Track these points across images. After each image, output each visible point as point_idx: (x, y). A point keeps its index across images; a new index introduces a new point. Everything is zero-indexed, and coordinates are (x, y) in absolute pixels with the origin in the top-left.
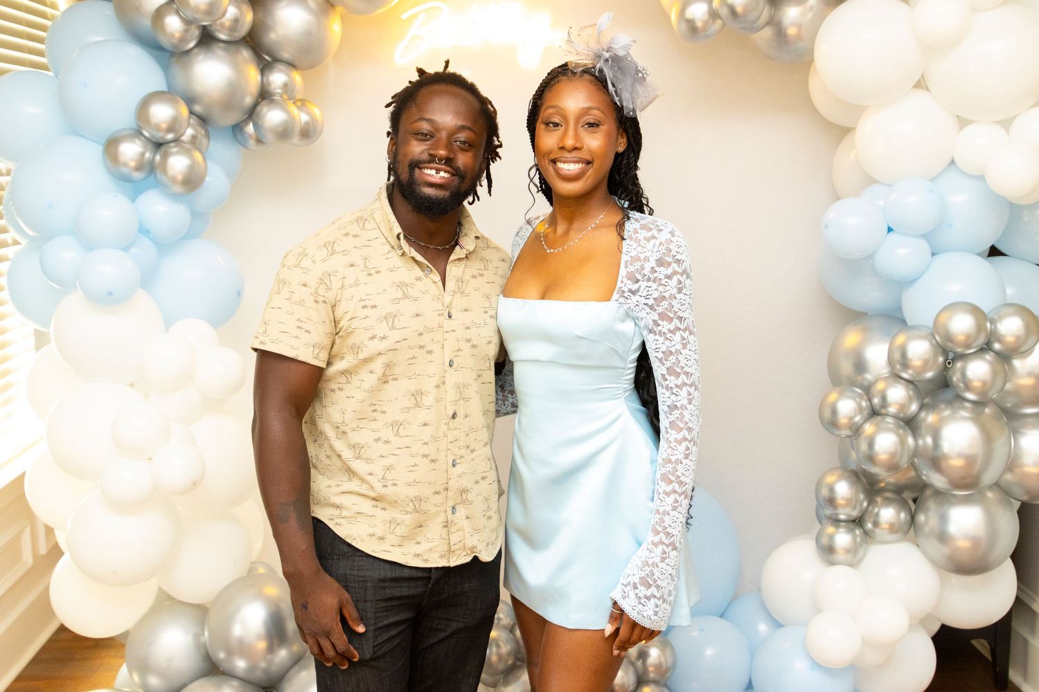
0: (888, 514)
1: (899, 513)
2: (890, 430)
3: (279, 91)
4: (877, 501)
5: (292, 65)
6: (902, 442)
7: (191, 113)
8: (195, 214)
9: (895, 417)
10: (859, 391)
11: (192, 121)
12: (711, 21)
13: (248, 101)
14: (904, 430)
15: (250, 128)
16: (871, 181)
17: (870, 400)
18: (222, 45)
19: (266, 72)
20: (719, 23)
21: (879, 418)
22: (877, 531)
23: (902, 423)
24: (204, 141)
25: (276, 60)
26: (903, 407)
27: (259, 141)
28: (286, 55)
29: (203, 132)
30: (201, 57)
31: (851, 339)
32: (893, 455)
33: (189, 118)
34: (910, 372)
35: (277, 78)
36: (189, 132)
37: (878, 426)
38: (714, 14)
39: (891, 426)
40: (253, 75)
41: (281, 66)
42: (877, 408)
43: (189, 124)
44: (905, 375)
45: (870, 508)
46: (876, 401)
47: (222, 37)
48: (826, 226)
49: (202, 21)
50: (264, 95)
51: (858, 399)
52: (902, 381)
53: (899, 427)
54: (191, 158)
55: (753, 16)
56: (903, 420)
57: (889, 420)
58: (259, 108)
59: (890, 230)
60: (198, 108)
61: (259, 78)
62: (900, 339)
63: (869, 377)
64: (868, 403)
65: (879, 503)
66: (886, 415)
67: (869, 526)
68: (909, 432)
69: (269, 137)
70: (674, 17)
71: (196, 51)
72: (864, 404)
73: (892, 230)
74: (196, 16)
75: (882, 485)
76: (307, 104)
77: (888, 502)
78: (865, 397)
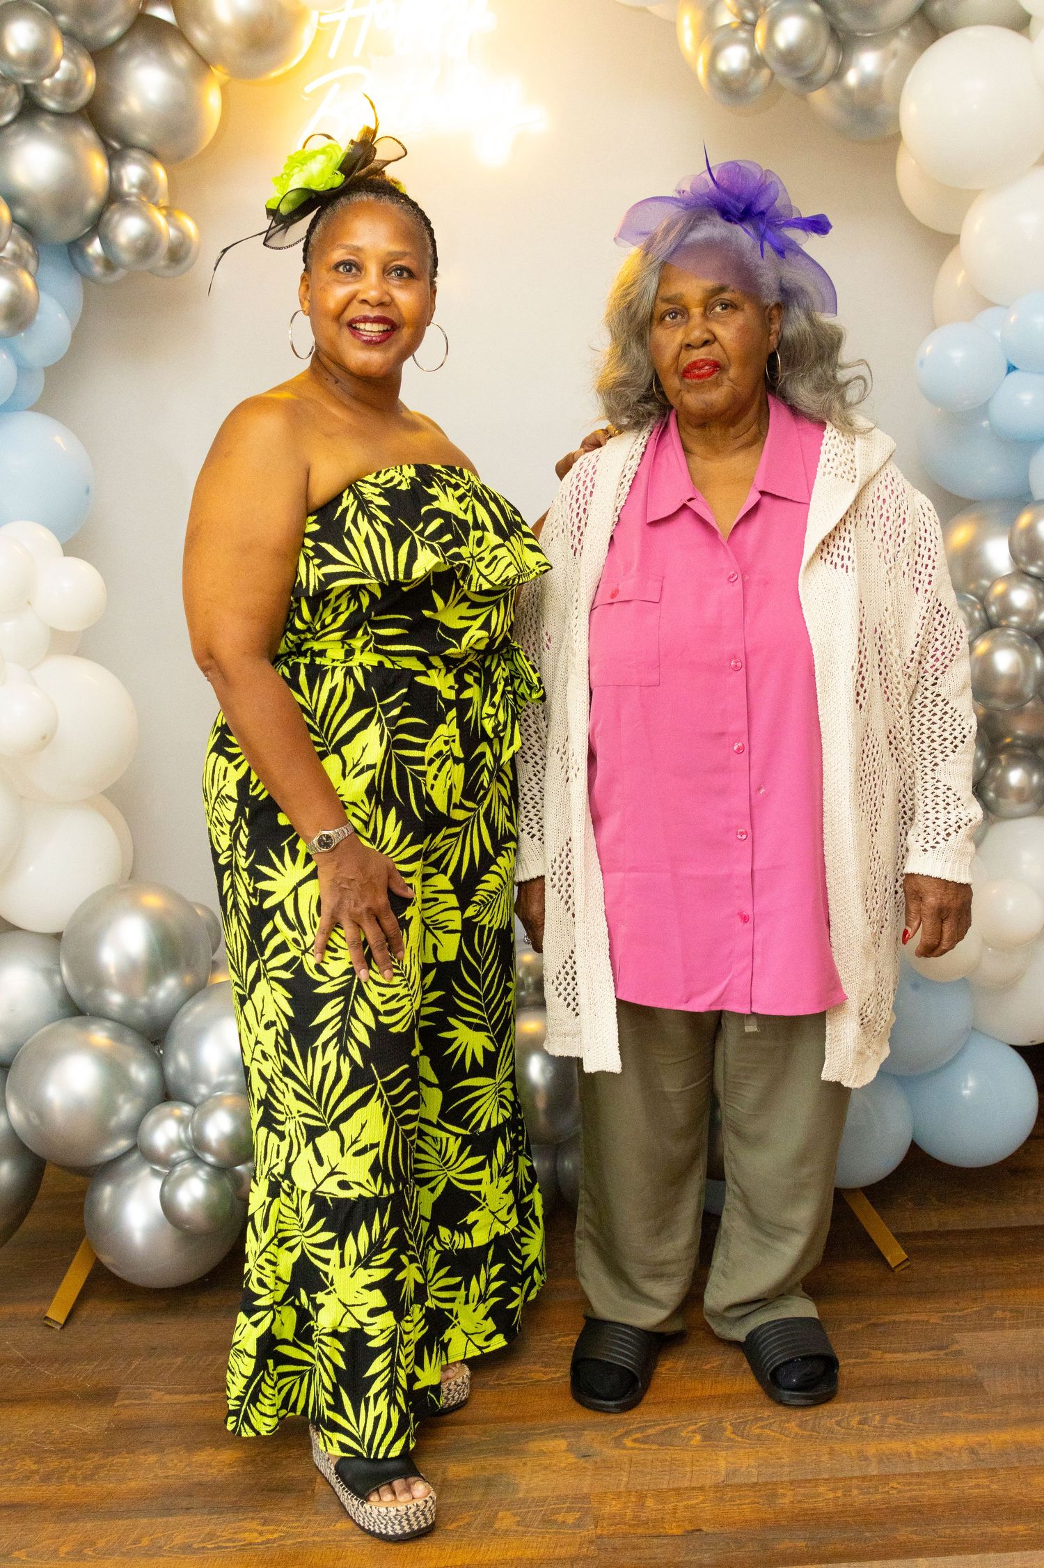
0: (1016, 776)
1: (1030, 775)
2: (1010, 646)
3: (134, 190)
4: (1000, 761)
5: (152, 153)
6: (1028, 661)
7: (14, 220)
8: (23, 369)
9: (1019, 628)
10: (972, 598)
11: (14, 231)
12: (753, 70)
13: (92, 204)
14: (1031, 646)
15: (95, 248)
16: (987, 304)
17: (985, 610)
18: (50, 118)
19: (116, 163)
20: (765, 74)
21: (997, 631)
22: (1002, 801)
23: (1028, 637)
24: (32, 264)
25: (128, 145)
26: (1028, 615)
27: (110, 264)
28: (142, 137)
29: (30, 249)
30: (21, 138)
31: (962, 534)
32: (1014, 678)
33: (12, 226)
34: (1040, 563)
35: (132, 174)
36: (10, 246)
37: (993, 640)
38: (757, 62)
39: (1013, 639)
40: (98, 166)
41: (136, 154)
42: (995, 619)
43: (10, 237)
44: (1033, 570)
45: (991, 770)
46: (993, 610)
47: (51, 104)
48: (922, 363)
49: (26, 77)
50: (114, 196)
51: (969, 609)
52: (1030, 579)
53: (1024, 641)
54: (16, 280)
55: (811, 59)
56: (1029, 633)
57: (1012, 632)
58: (107, 215)
59: (1011, 369)
60: (21, 213)
61: (107, 171)
62: (1024, 520)
63: (986, 583)
64: (983, 614)
65: (1003, 763)
66: (1008, 627)
67: (991, 795)
68: (1038, 649)
69: (126, 257)
70: (701, 70)
71: (14, 127)
72: (977, 614)
73: (1015, 368)
74: (16, 69)
75: (1008, 740)
76: (177, 213)
77: (1016, 760)
78: (979, 606)
